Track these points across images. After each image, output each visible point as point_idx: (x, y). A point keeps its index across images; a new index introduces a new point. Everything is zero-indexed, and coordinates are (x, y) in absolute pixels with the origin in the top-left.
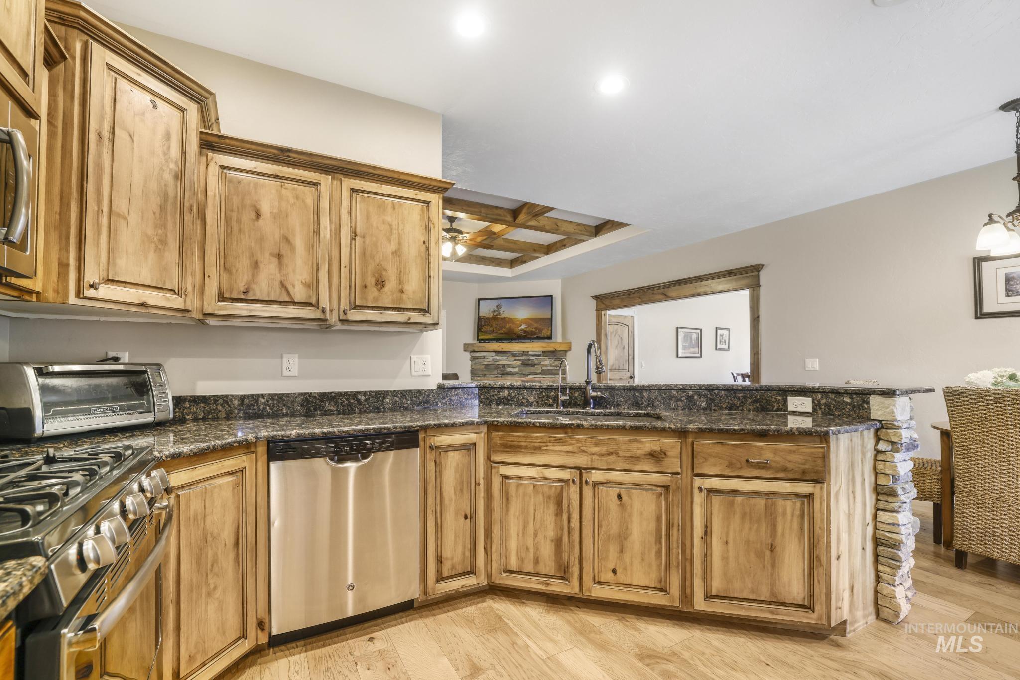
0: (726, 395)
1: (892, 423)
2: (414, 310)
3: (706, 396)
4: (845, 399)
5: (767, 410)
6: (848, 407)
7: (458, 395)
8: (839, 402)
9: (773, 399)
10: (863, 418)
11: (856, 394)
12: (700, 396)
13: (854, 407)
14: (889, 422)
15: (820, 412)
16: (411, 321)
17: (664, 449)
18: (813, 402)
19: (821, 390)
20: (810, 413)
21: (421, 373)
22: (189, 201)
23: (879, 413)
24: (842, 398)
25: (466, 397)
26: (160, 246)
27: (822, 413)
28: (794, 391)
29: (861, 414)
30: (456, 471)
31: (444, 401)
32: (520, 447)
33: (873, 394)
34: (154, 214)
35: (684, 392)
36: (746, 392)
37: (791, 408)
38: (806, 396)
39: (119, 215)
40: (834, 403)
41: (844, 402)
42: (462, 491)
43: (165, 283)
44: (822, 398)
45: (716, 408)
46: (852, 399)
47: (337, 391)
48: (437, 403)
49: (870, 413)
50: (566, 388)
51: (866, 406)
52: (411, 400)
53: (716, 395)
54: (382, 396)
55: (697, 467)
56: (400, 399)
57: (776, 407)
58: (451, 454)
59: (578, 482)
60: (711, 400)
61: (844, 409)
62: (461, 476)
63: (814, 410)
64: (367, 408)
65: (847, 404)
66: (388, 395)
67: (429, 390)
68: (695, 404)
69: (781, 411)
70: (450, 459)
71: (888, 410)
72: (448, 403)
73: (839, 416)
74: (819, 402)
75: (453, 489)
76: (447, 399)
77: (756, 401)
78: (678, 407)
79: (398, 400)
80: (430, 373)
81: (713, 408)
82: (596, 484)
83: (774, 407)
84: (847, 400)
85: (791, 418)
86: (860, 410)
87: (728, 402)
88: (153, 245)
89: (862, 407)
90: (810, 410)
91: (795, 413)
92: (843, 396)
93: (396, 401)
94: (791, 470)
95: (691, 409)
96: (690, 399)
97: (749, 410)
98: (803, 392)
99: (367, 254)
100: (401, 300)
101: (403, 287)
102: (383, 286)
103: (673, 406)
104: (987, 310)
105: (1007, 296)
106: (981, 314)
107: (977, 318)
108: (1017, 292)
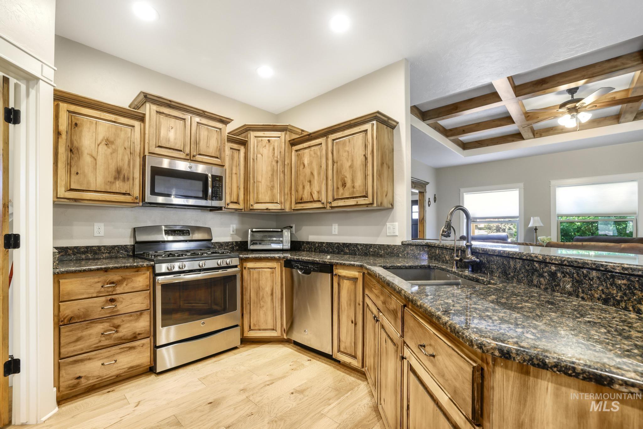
0: (598, 278)
2: (360, 197)
3: (571, 275)
7: (413, 250)
12: (564, 274)
16: (359, 203)
17: (397, 309)
21: (392, 234)
22: (282, 169)
25: (418, 252)
26: (272, 188)
31: (403, 253)
34: (270, 178)
35: (546, 266)
39: (259, 182)
42: (350, 305)
43: (274, 201)
45: (585, 296)
47: (349, 242)
48: (399, 254)
52: (384, 251)
53: (585, 276)
54: (369, 247)
56: (378, 249)
58: (345, 281)
60: (577, 281)
64: (362, 253)
66: (372, 247)
67: (394, 245)
68: (558, 285)
72: (406, 255)
76: (405, 252)
78: (541, 284)
79: (376, 250)
80: (397, 234)
81: (581, 295)
82: (381, 325)
87: (602, 290)
88: (270, 189)
95: (554, 291)
96: (553, 275)
99: (339, 171)
100: (353, 192)
101: (354, 185)
102: (345, 186)
103: (535, 282)
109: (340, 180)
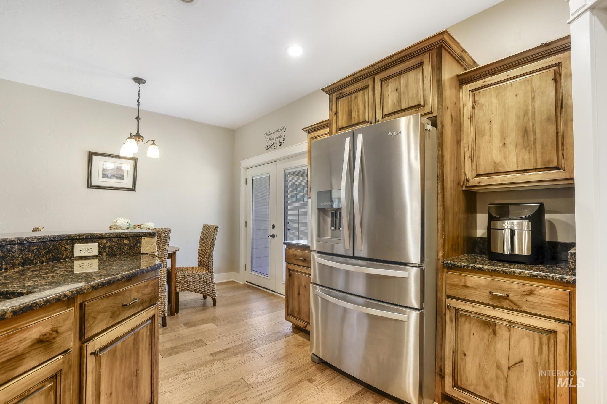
0: (19, 250)
1: (154, 253)
4: (124, 242)
5: (58, 258)
6: (127, 247)
8: (120, 244)
9: (63, 248)
10: (136, 253)
11: (133, 237)
13: (131, 247)
14: (152, 254)
15: (104, 254)
18: (99, 246)
19: (107, 236)
20: (96, 256)
23: (147, 248)
24: (122, 241)
27: (107, 254)
28: (83, 238)
29: (135, 251)
33: (144, 236)
36: (40, 244)
37: (77, 254)
38: (92, 242)
40: (116, 245)
41: (124, 243)
44: (107, 242)
45: (8, 266)
46: (129, 240)
49: (141, 249)
51: (139, 245)
53: (9, 251)
57: (65, 255)
61: (124, 249)
63: (100, 252)
65: (126, 244)
69: (68, 258)
71: (152, 246)
73: (120, 254)
74: (104, 246)
77: (49, 252)
83: (64, 255)
84: (126, 242)
85: (77, 263)
86: (135, 248)
89: (136, 246)
90: (96, 253)
91: (80, 258)
92: (123, 239)
97: (42, 262)
98: (91, 238)
104: (93, 183)
105: (103, 177)
106: (90, 186)
107: (88, 188)
108: (107, 176)
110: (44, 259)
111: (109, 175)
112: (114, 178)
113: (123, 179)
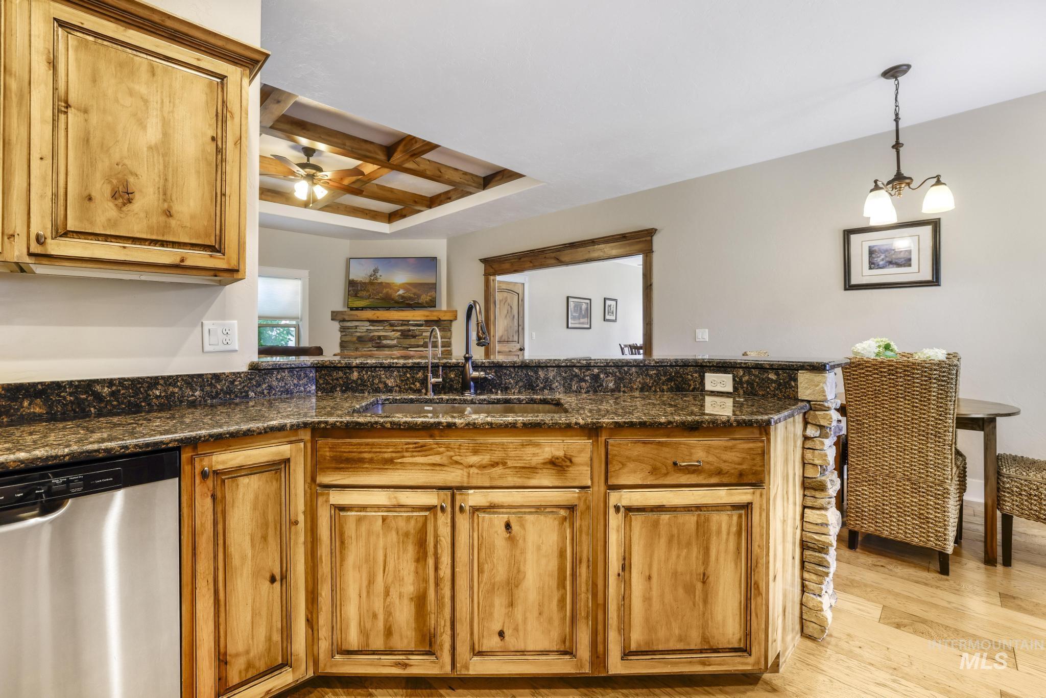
0: (636, 372)
1: (822, 403)
2: (193, 246)
3: (614, 374)
4: (769, 376)
5: (683, 390)
6: (773, 385)
7: (282, 379)
8: (763, 379)
9: (690, 377)
10: (790, 398)
11: (782, 369)
12: (607, 375)
13: (781, 385)
14: (819, 403)
15: (741, 392)
16: (187, 263)
17: (569, 453)
18: (734, 380)
19: (743, 365)
20: (731, 393)
21: (221, 347)
23: (808, 392)
24: (766, 375)
25: (295, 382)
27: (744, 392)
28: (713, 366)
29: (787, 393)
30: (255, 508)
31: (259, 389)
32: (361, 461)
33: (801, 370)
35: (588, 370)
36: (659, 369)
37: (708, 387)
38: (726, 372)
40: (757, 380)
41: (769, 379)
42: (265, 538)
44: (744, 374)
45: (626, 389)
46: (777, 374)
48: (247, 392)
49: (797, 392)
50: (438, 367)
51: (793, 384)
52: (202, 390)
53: (626, 373)
54: (145, 385)
55: (612, 477)
56: (181, 389)
57: (692, 386)
58: (244, 481)
59: (449, 509)
60: (619, 379)
61: (769, 387)
62: (264, 514)
63: (735, 389)
64: (114, 407)
65: (772, 381)
66: (158, 384)
67: (234, 374)
68: (602, 385)
69: (697, 391)
70: (241, 490)
71: (817, 388)
72: (266, 392)
73: (763, 395)
74: (741, 380)
75: (248, 539)
76: (264, 386)
77: (670, 379)
78: (581, 389)
79: (176, 390)
80: (237, 348)
81: (623, 389)
82: (475, 510)
83: (690, 385)
84: (772, 376)
85: (708, 400)
86: (787, 388)
87: (640, 382)
89: (789, 385)
90: (730, 389)
91: (713, 393)
92: (767, 372)
93: (173, 393)
94: (726, 473)
95: (597, 392)
96: (596, 378)
97: (663, 391)
98: (723, 367)
99: (94, 142)
100: (167, 228)
101: (170, 207)
102: (130, 201)
103: (574, 388)
104: (854, 281)
105: (870, 268)
106: (849, 286)
107: (846, 289)
108: (878, 265)
109: (98, 175)
110: (665, 387)
111: (881, 263)
112: (891, 266)
113: (910, 265)
